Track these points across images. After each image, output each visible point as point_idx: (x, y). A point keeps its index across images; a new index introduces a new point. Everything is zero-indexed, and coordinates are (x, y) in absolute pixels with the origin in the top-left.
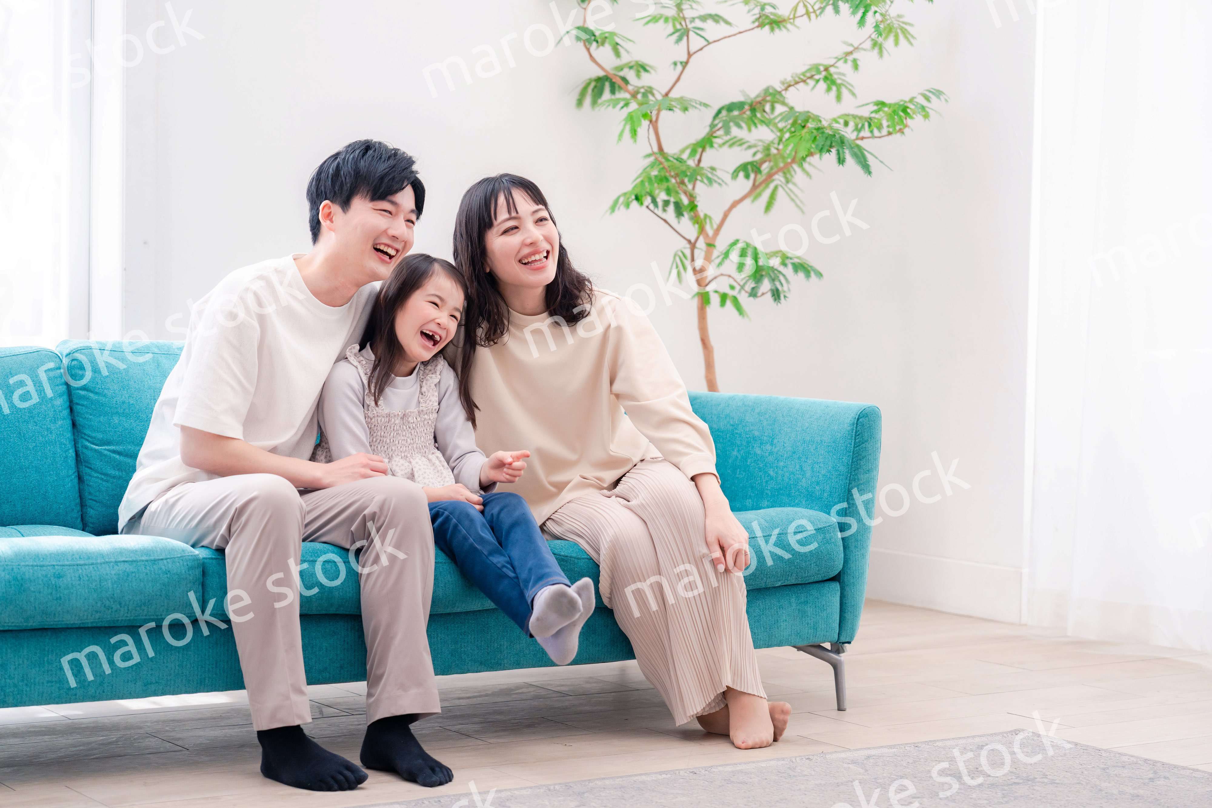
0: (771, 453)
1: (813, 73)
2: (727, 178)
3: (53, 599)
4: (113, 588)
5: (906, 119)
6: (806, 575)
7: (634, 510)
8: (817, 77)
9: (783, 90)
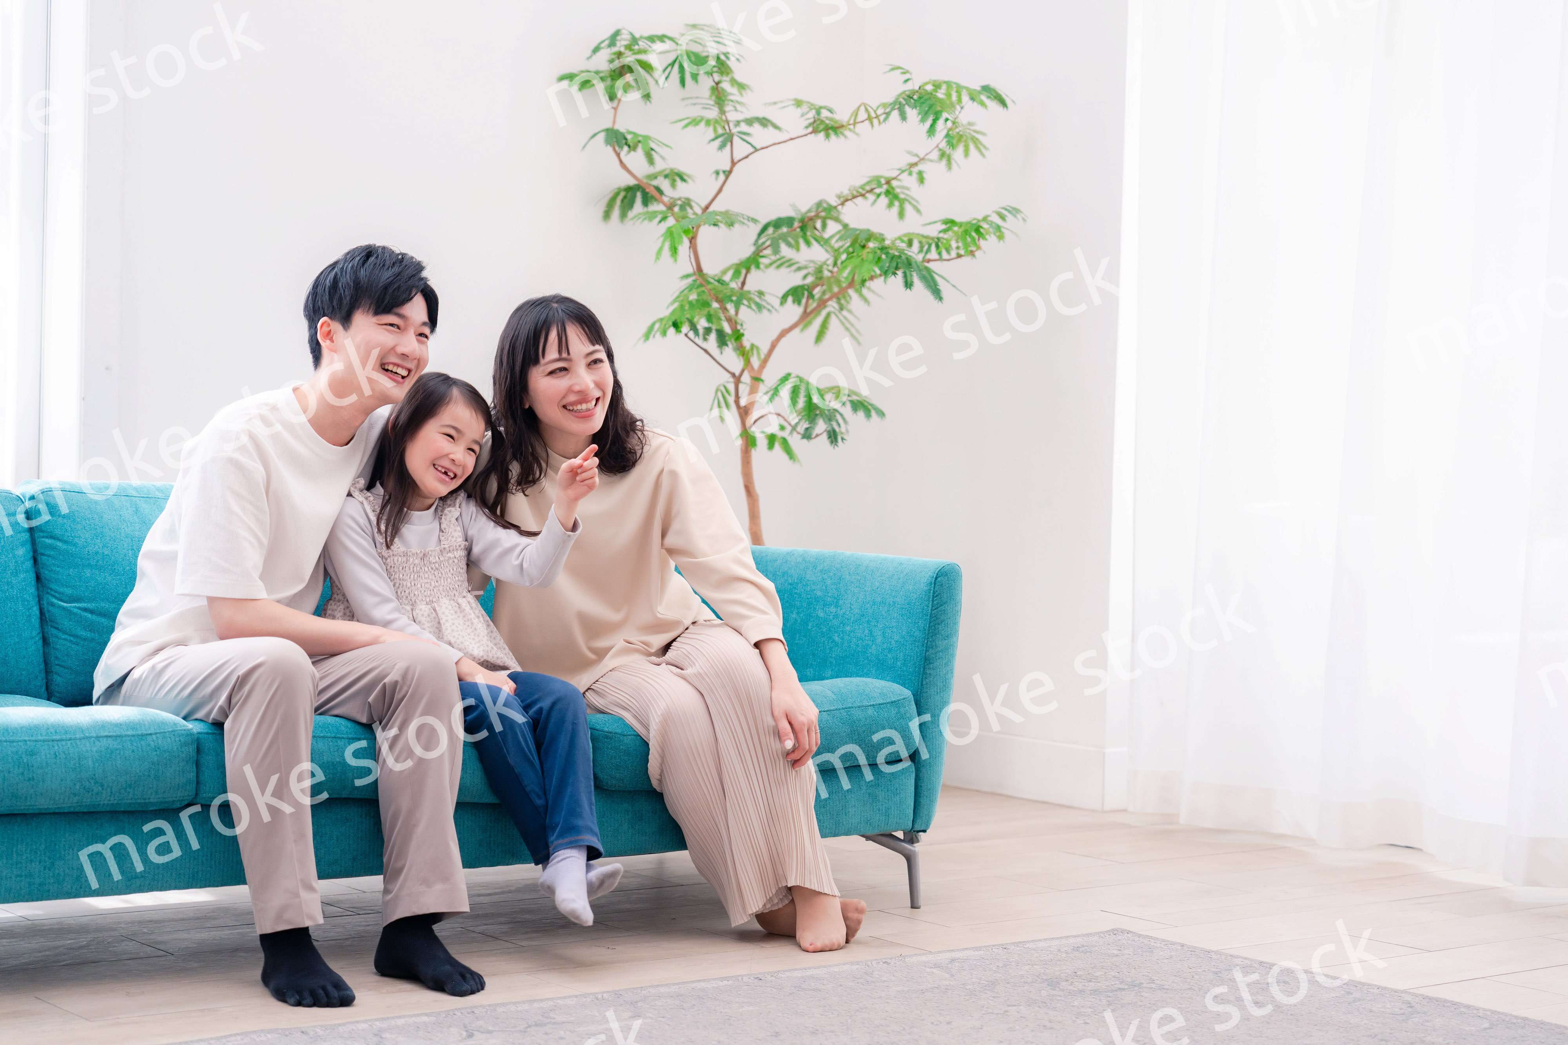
0: (836, 616)
1: (873, 186)
2: (776, 302)
3: (25, 780)
4: (94, 767)
5: (979, 240)
7: (688, 678)
8: (877, 191)
9: (838, 205)
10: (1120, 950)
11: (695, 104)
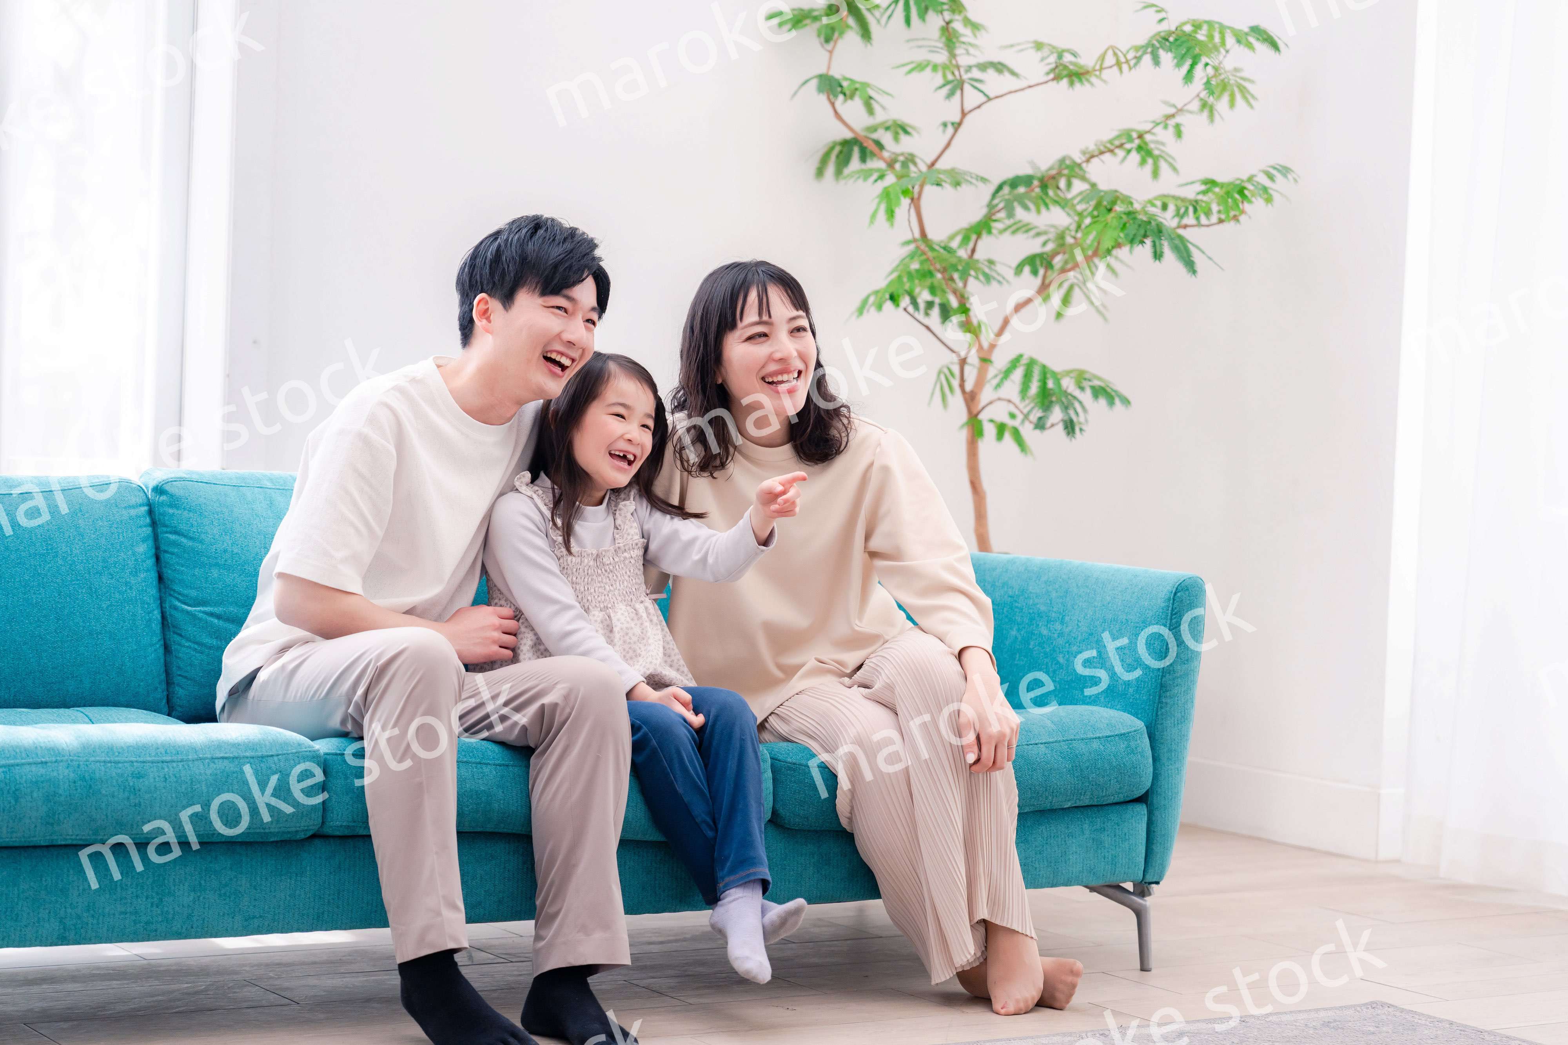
0: (1061, 635)
1: (1123, 141)
2: (1009, 274)
5: (1243, 202)
6: (1104, 794)
8: (1128, 146)
9: (1084, 162)
10: (1377, 1027)
11: (920, 47)
